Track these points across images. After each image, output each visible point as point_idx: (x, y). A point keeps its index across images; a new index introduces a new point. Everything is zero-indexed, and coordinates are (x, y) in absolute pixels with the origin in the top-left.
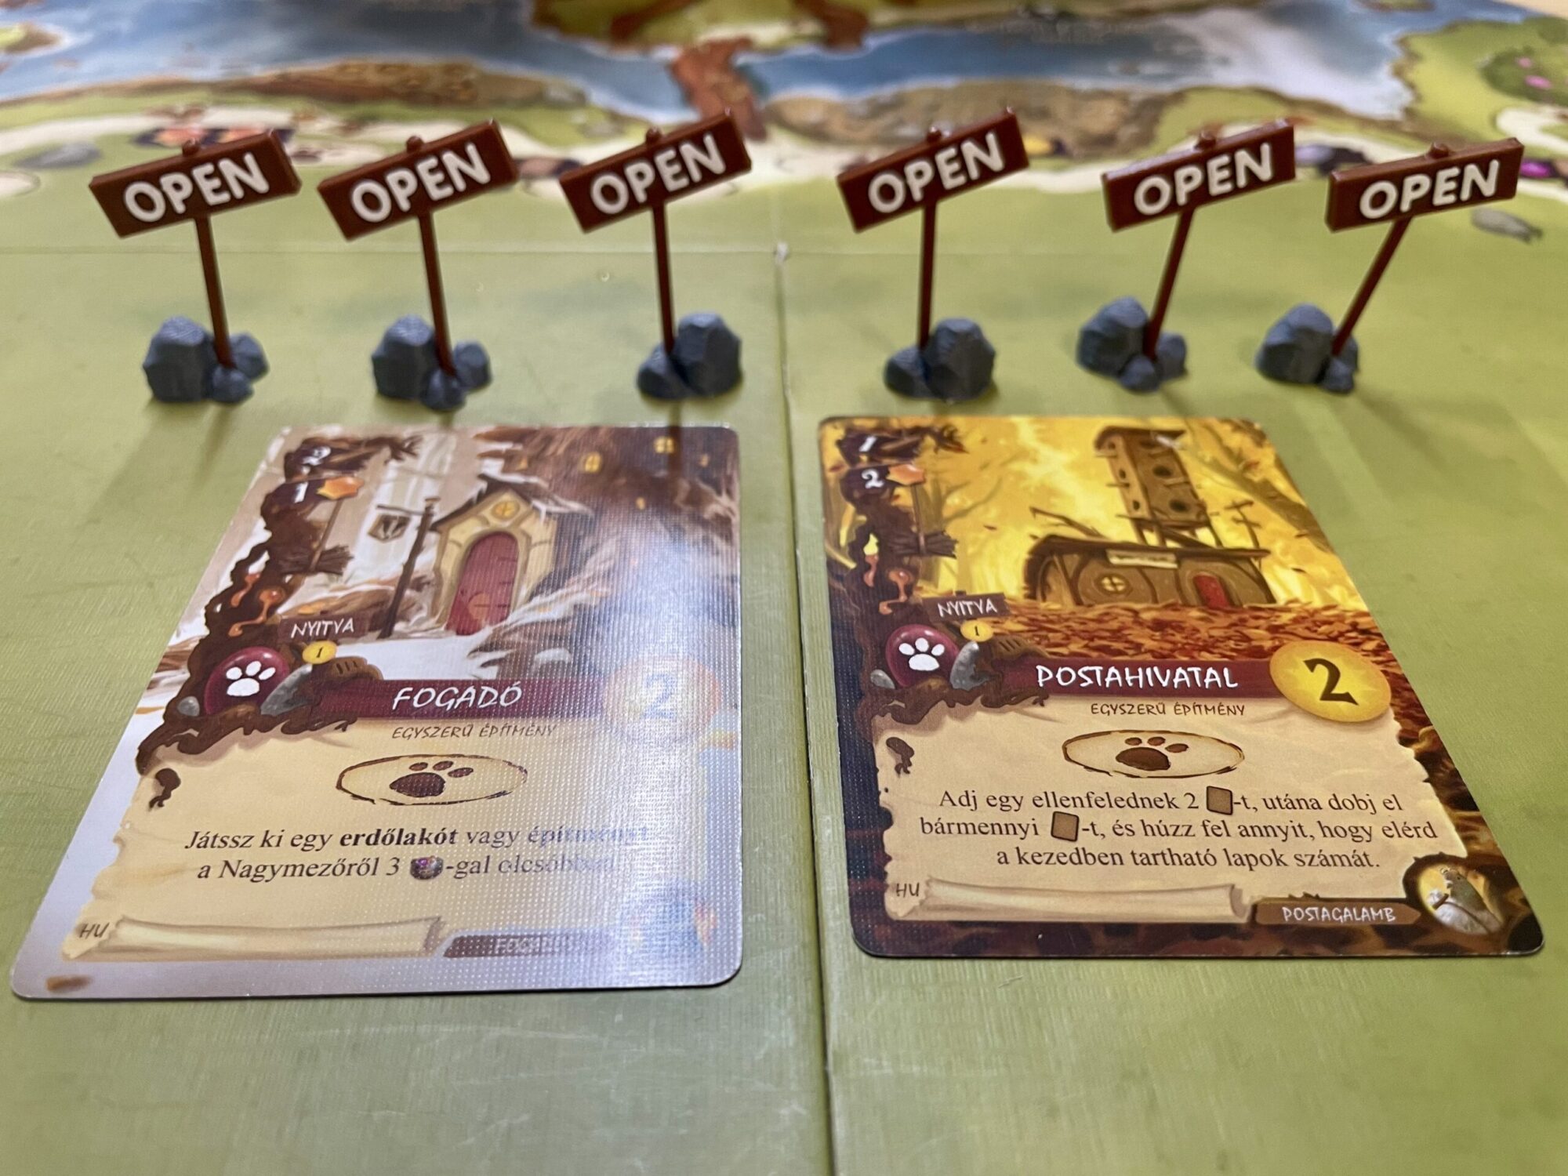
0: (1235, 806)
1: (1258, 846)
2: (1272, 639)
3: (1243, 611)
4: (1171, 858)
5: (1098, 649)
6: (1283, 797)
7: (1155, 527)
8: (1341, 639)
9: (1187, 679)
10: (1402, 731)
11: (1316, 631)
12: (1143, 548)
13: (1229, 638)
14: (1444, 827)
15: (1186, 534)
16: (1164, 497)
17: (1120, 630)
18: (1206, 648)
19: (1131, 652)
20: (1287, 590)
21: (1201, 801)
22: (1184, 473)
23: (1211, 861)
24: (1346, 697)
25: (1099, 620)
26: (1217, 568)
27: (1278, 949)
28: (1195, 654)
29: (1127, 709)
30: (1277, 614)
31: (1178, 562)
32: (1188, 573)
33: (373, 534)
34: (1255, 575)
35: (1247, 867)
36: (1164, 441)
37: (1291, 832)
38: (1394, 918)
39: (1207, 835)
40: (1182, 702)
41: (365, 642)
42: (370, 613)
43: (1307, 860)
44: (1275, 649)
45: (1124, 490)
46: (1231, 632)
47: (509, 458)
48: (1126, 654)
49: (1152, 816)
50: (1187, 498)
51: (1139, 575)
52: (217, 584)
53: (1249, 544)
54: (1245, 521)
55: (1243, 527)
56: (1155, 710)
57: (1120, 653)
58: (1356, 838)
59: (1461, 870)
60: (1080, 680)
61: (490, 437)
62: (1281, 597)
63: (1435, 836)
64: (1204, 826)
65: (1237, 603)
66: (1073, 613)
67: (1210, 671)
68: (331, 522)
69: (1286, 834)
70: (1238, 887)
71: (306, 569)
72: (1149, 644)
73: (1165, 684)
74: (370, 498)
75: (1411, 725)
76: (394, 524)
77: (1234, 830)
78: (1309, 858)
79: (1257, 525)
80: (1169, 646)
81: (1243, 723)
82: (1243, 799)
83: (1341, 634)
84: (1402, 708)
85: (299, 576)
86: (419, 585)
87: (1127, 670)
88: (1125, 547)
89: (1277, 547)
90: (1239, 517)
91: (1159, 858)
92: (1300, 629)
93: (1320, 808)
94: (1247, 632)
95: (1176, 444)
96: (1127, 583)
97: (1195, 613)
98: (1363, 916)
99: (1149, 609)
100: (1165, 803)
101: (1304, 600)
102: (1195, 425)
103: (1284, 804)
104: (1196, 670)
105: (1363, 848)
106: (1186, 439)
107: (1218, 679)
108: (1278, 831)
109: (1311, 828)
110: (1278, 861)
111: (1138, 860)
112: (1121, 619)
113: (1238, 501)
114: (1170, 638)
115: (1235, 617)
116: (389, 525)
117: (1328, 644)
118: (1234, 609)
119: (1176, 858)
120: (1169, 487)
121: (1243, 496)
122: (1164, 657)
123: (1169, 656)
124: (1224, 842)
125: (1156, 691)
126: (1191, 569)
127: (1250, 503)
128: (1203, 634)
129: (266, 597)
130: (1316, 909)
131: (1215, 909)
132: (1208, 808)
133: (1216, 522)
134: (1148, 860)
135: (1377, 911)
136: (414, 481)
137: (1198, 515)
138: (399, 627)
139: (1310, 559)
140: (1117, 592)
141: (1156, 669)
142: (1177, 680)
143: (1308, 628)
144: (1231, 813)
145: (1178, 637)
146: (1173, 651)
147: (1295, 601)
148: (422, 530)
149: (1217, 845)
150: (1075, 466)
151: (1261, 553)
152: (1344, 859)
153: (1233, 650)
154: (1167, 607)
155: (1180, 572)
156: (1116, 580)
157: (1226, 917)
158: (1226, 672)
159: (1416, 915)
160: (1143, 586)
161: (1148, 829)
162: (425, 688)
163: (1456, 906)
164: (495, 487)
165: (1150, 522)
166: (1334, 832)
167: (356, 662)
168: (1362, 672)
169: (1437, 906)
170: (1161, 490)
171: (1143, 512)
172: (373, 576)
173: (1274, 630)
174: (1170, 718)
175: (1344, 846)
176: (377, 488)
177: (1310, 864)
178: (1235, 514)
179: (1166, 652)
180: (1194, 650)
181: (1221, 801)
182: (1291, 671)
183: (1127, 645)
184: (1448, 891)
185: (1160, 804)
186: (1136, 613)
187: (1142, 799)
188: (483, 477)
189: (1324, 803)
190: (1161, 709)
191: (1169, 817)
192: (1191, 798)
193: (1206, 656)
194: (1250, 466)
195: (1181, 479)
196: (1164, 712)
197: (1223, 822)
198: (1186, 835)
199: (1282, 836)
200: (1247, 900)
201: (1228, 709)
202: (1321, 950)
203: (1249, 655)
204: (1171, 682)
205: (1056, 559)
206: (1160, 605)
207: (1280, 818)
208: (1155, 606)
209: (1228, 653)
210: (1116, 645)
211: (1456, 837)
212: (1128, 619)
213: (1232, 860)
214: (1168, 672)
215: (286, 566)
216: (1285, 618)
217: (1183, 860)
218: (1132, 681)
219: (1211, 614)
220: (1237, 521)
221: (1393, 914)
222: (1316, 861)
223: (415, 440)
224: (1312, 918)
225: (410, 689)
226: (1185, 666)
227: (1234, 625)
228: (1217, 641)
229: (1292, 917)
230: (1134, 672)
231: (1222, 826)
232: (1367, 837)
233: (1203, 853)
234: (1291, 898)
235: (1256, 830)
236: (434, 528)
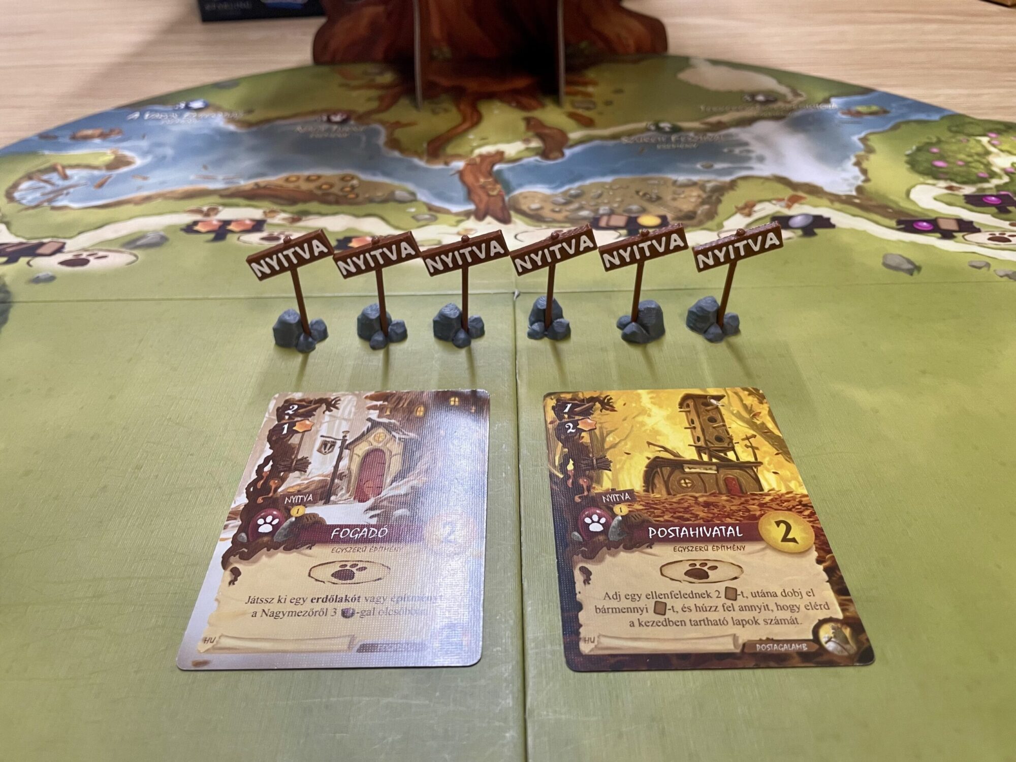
0: (738, 596)
1: (747, 615)
2: (760, 510)
3: (748, 496)
4: (707, 622)
5: (678, 518)
6: (760, 591)
7: (707, 451)
8: (793, 510)
9: (719, 532)
10: (819, 557)
11: (781, 506)
12: (701, 463)
13: (740, 511)
14: (834, 604)
15: (722, 454)
16: (712, 433)
17: (688, 507)
18: (728, 516)
19: (693, 519)
20: (769, 484)
21: (723, 594)
22: (723, 421)
23: (725, 623)
24: (794, 540)
25: (678, 503)
26: (736, 473)
27: (753, 664)
28: (723, 519)
29: (690, 549)
30: (764, 497)
31: (717, 470)
32: (722, 476)
33: (319, 451)
34: (754, 476)
35: (742, 626)
36: (713, 401)
37: (763, 608)
38: (806, 649)
39: (724, 611)
40: (716, 544)
41: (318, 506)
42: (320, 491)
43: (769, 622)
44: (761, 515)
45: (693, 430)
46: (741, 507)
47: (381, 409)
48: (691, 520)
49: (700, 602)
50: (724, 435)
51: (698, 476)
52: (250, 478)
53: (753, 460)
54: (752, 447)
55: (750, 449)
56: (703, 549)
57: (688, 520)
58: (792, 611)
59: (839, 625)
60: (669, 534)
61: (372, 398)
62: (766, 488)
63: (829, 609)
64: (723, 606)
65: (744, 491)
66: (666, 499)
67: (730, 528)
68: (300, 444)
69: (760, 609)
70: (737, 635)
71: (290, 470)
72: (702, 514)
73: (708, 535)
74: (318, 431)
75: (823, 554)
76: (329, 445)
77: (737, 608)
78: (770, 621)
79: (757, 449)
80: (711, 515)
81: (744, 554)
82: (742, 592)
83: (794, 507)
84: (820, 545)
85: (287, 473)
86: (341, 477)
87: (691, 529)
88: (692, 462)
89: (766, 461)
90: (749, 444)
91: (702, 622)
92: (774, 505)
93: (777, 596)
94: (748, 507)
95: (719, 404)
96: (692, 481)
97: (724, 498)
98: (793, 648)
99: (702, 496)
100: (706, 595)
101: (777, 489)
102: (730, 392)
103: (760, 595)
104: (723, 528)
105: (795, 615)
106: (725, 400)
107: (733, 532)
108: (757, 608)
109: (772, 606)
110: (756, 622)
111: (693, 623)
112: (689, 501)
113: (749, 435)
114: (712, 511)
115: (743, 499)
116: (327, 446)
117: (787, 512)
118: (743, 495)
119: (710, 622)
120: (714, 428)
121: (751, 432)
122: (708, 521)
123: (711, 521)
124: (732, 614)
125: (705, 539)
126: (724, 473)
127: (754, 436)
128: (728, 509)
129: (273, 484)
130: (771, 645)
131: (726, 646)
132: (726, 597)
133: (737, 447)
134: (697, 623)
135: (799, 645)
136: (337, 422)
137: (728, 445)
138: (333, 498)
139: (782, 466)
140: (687, 487)
141: (705, 528)
142: (714, 533)
143: (778, 504)
144: (736, 600)
145: (716, 511)
146: (713, 518)
147: (773, 490)
148: (342, 449)
149: (728, 615)
150: (669, 418)
151: (758, 464)
152: (786, 621)
153: (741, 517)
154: (711, 495)
155: (718, 475)
156: (687, 481)
157: (731, 650)
158: (737, 528)
159: (816, 647)
160: (700, 483)
161: (698, 608)
162: (345, 528)
163: (835, 642)
164: (375, 425)
165: (705, 448)
166: (782, 608)
167: (314, 515)
168: (802, 527)
169: (826, 642)
170: (711, 429)
171: (701, 443)
172: (320, 473)
173: (761, 505)
174: (710, 553)
175: (787, 615)
176: (320, 426)
177: (770, 624)
178: (747, 442)
179: (709, 519)
180: (723, 517)
181: (731, 594)
182: (768, 527)
183: (691, 515)
184: (832, 635)
185: (704, 596)
186: (696, 498)
187: (695, 594)
188: (369, 420)
189: (779, 594)
190: (706, 548)
191: (707, 602)
192: (717, 593)
193: (729, 520)
194: (756, 415)
195: (721, 424)
196: (707, 550)
197: (732, 604)
198: (715, 611)
199: (758, 610)
200: (741, 641)
201: (738, 547)
202: (772, 664)
203: (749, 519)
204: (711, 535)
205: (659, 470)
206: (708, 494)
207: (758, 601)
208: (706, 494)
209: (739, 518)
210: (687, 516)
211: (839, 609)
212: (692, 502)
213: (735, 622)
214: (710, 529)
215: (281, 468)
216: (768, 499)
217: (713, 623)
218: (693, 534)
219: (732, 498)
220: (747, 446)
221: (806, 647)
222: (773, 622)
223: (337, 400)
224: (769, 649)
225: (339, 529)
226: (718, 526)
227: (742, 503)
228: (735, 512)
229: (761, 649)
230: (694, 530)
231: (731, 606)
232: (797, 610)
233: (722, 619)
234: (761, 640)
235: (747, 608)
236: (347, 448)
